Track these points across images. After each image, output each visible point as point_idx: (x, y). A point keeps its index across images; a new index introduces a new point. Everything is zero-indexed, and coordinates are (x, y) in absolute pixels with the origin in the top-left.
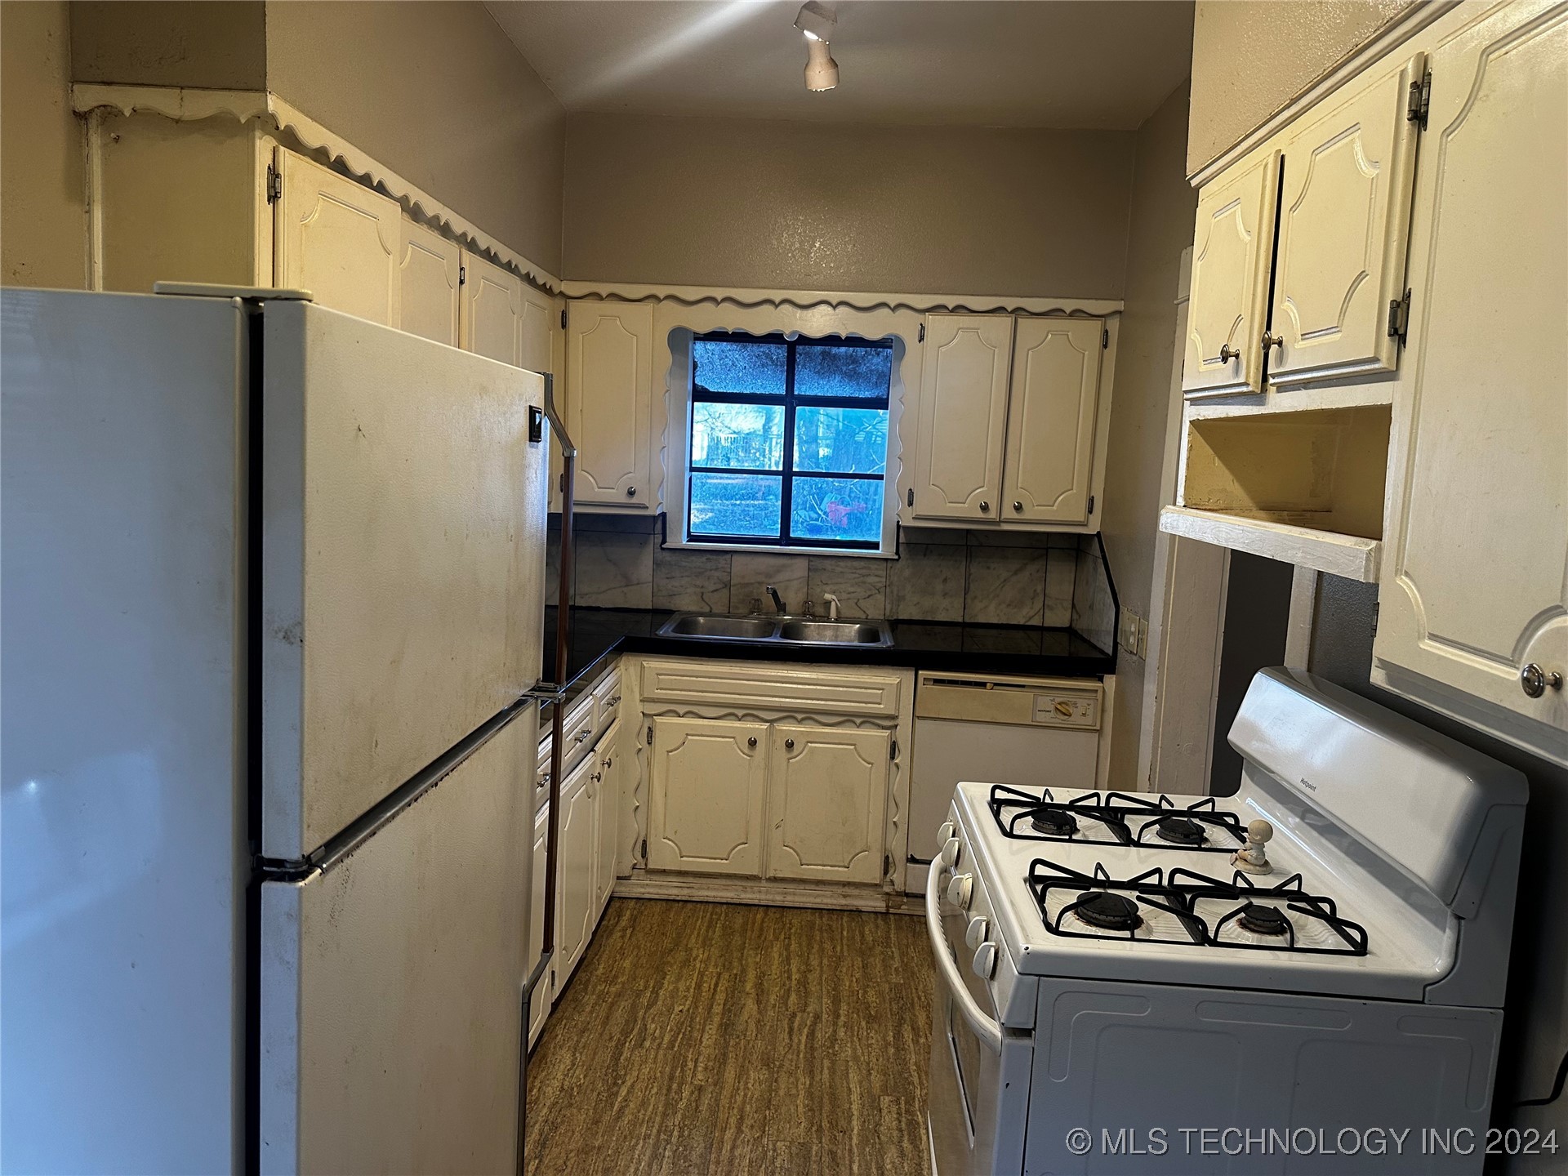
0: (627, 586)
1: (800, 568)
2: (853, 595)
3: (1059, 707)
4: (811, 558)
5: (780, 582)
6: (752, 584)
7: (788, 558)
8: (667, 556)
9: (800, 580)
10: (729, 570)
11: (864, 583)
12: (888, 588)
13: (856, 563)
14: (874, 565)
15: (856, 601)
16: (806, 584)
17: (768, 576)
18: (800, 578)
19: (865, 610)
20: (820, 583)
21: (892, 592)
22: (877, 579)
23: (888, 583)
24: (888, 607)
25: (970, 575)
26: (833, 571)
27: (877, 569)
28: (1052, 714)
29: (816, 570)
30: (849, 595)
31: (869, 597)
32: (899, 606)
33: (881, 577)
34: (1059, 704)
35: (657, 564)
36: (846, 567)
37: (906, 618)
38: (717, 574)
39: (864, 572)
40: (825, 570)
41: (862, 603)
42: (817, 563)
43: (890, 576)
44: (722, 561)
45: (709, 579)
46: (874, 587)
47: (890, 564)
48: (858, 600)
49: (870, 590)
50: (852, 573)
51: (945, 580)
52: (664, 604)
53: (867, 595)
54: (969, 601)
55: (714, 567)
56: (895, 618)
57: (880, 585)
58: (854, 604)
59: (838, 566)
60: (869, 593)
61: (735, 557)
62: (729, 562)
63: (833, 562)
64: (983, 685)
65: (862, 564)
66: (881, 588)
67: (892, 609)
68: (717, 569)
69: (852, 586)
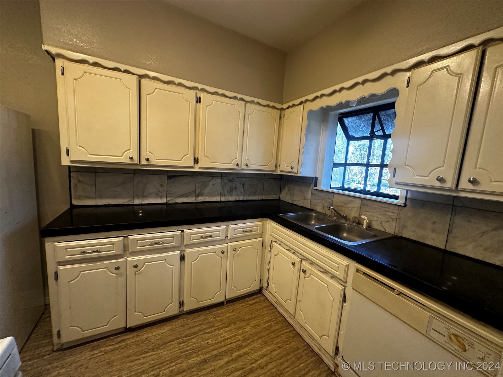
0: (304, 200)
1: (357, 203)
2: (380, 219)
3: (452, 337)
4: (363, 199)
5: (349, 207)
6: (339, 206)
7: (353, 198)
8: (315, 192)
9: (357, 208)
10: (332, 199)
11: (386, 214)
12: (398, 219)
13: (382, 205)
14: (392, 207)
15: (381, 222)
16: (359, 210)
17: (346, 204)
18: (357, 207)
19: (385, 227)
20: (365, 211)
21: (400, 222)
22: (393, 214)
23: (398, 217)
24: (397, 229)
25: (453, 223)
26: (371, 206)
27: (393, 209)
28: (445, 339)
29: (364, 205)
30: (378, 219)
31: (387, 222)
32: (403, 230)
33: (395, 214)
34: (453, 334)
35: (312, 194)
36: (378, 206)
37: (406, 237)
38: (328, 200)
39: (386, 209)
40: (368, 205)
41: (383, 224)
42: (364, 202)
43: (400, 214)
44: (331, 195)
45: (326, 202)
46: (391, 217)
47: (400, 208)
48: (382, 222)
49: (388, 218)
50: (380, 209)
51: (434, 223)
52: (313, 207)
53: (386, 221)
54: (450, 239)
55: (328, 198)
56: (400, 235)
57: (394, 217)
58: (379, 224)
59: (374, 205)
60: (388, 220)
61: (335, 195)
62: (333, 196)
63: (372, 202)
64: (393, 289)
65: (386, 205)
66: (394, 219)
67: (399, 231)
68: (329, 198)
69: (379, 215)
